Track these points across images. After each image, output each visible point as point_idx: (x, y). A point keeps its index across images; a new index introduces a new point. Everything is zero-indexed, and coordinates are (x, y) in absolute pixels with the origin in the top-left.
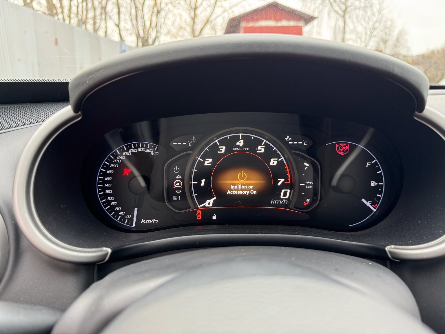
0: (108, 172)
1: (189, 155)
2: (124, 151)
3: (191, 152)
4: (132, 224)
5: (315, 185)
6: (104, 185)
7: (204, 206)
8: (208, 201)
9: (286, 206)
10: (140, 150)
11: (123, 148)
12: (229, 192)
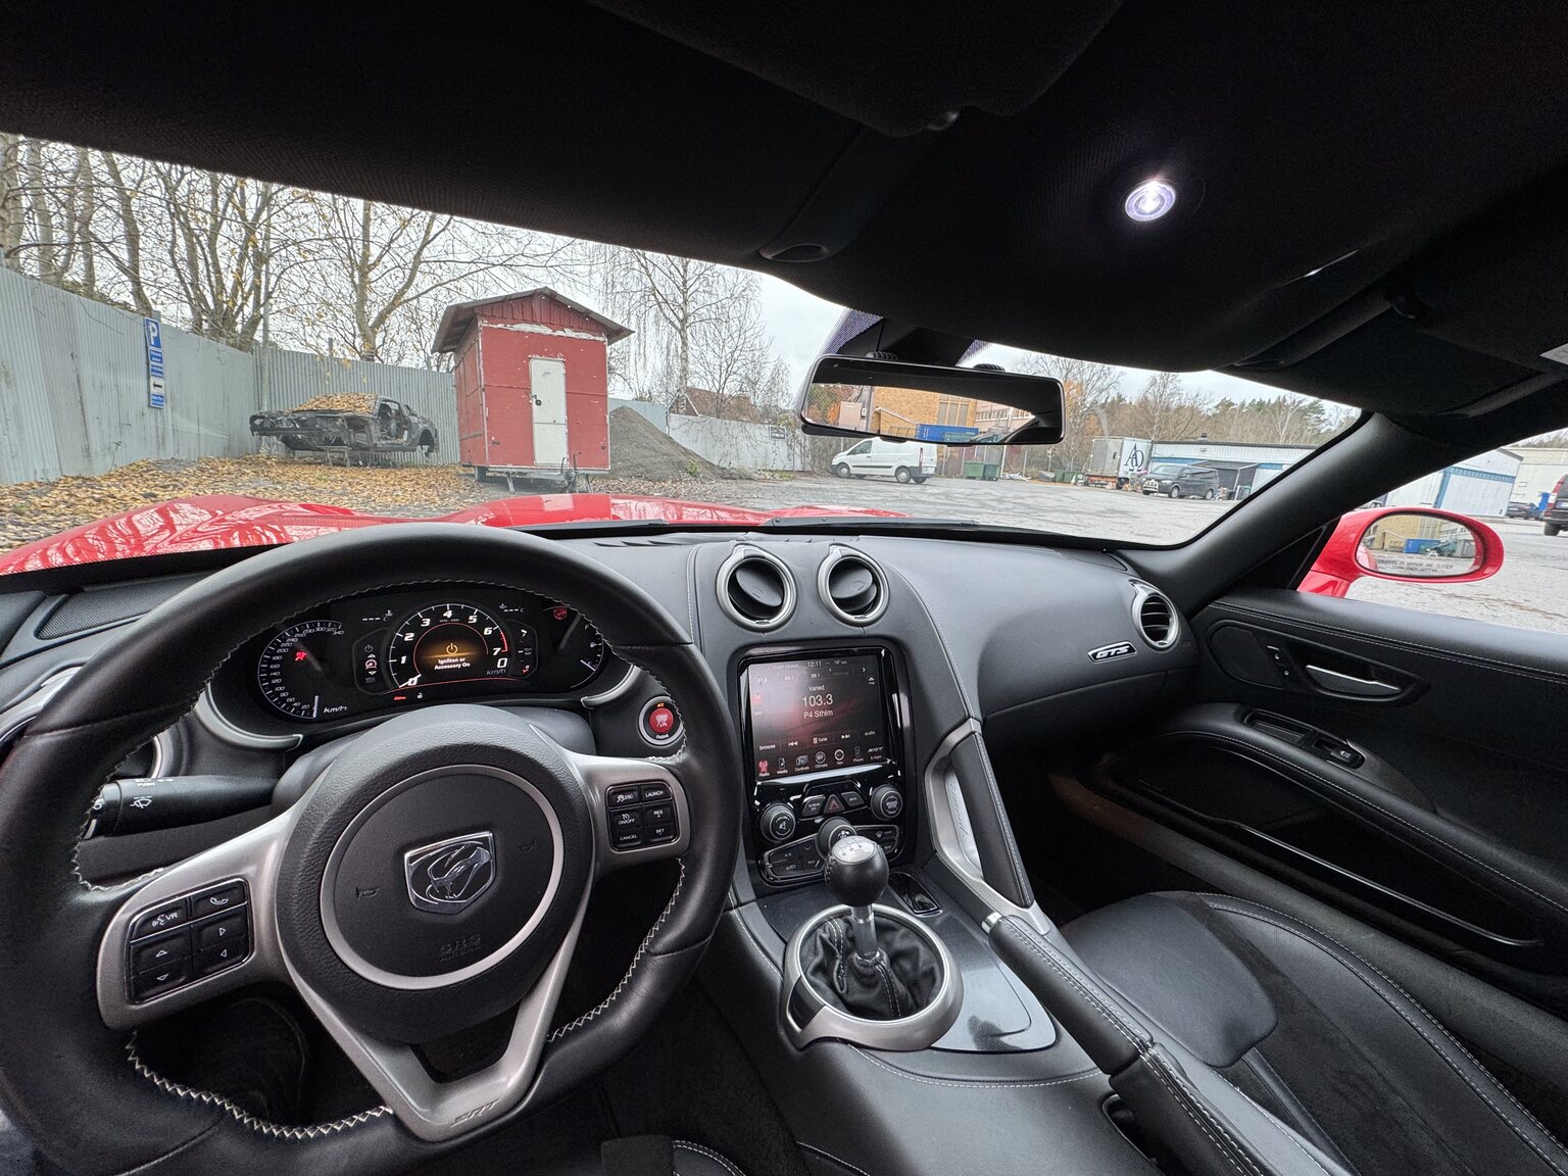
0: (274, 658)
1: (385, 632)
2: (296, 632)
3: (387, 628)
4: (311, 715)
5: (533, 651)
6: (269, 674)
7: (407, 686)
8: (411, 680)
9: (505, 675)
10: (318, 629)
11: (294, 629)
12: (436, 667)
